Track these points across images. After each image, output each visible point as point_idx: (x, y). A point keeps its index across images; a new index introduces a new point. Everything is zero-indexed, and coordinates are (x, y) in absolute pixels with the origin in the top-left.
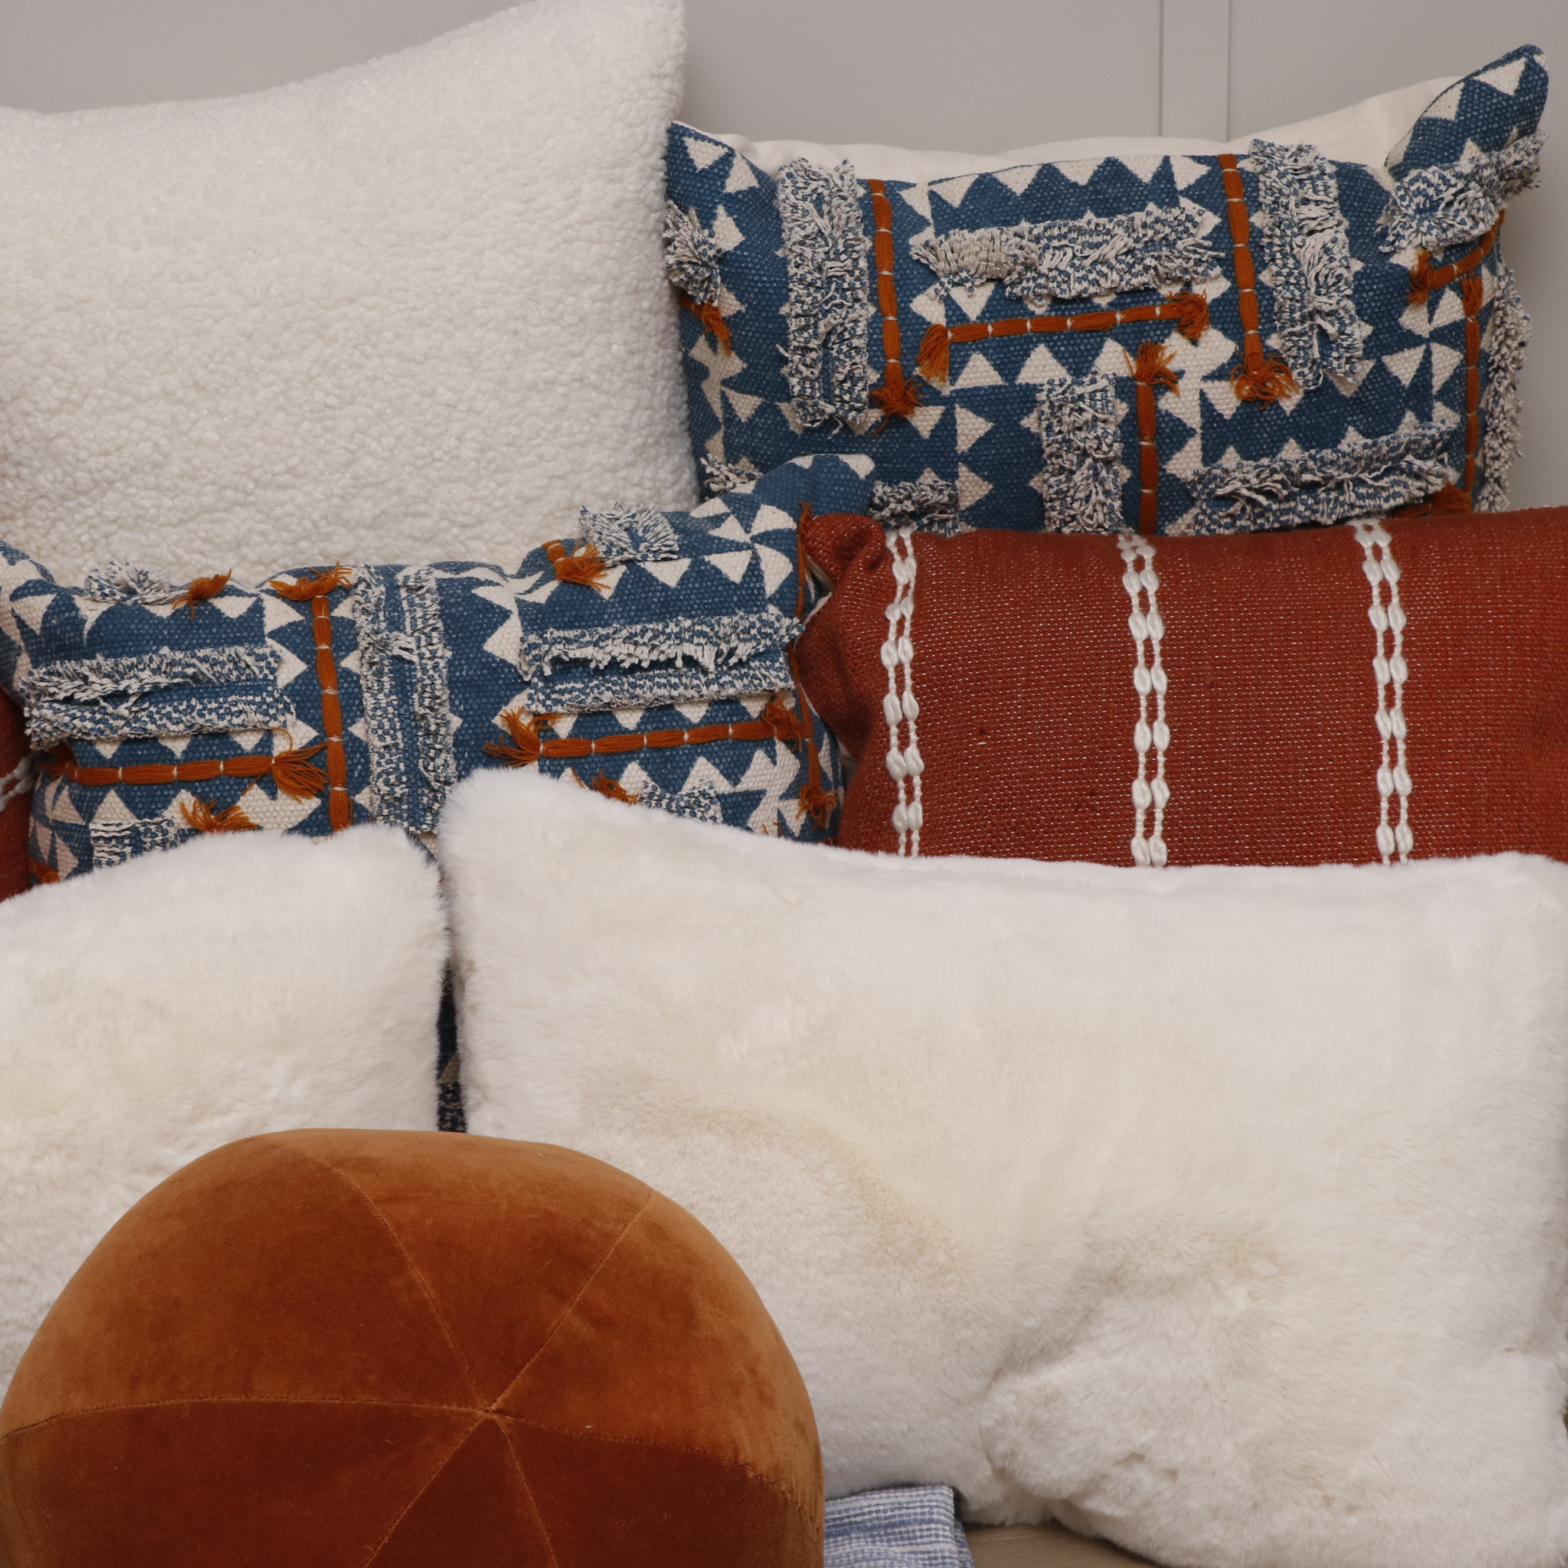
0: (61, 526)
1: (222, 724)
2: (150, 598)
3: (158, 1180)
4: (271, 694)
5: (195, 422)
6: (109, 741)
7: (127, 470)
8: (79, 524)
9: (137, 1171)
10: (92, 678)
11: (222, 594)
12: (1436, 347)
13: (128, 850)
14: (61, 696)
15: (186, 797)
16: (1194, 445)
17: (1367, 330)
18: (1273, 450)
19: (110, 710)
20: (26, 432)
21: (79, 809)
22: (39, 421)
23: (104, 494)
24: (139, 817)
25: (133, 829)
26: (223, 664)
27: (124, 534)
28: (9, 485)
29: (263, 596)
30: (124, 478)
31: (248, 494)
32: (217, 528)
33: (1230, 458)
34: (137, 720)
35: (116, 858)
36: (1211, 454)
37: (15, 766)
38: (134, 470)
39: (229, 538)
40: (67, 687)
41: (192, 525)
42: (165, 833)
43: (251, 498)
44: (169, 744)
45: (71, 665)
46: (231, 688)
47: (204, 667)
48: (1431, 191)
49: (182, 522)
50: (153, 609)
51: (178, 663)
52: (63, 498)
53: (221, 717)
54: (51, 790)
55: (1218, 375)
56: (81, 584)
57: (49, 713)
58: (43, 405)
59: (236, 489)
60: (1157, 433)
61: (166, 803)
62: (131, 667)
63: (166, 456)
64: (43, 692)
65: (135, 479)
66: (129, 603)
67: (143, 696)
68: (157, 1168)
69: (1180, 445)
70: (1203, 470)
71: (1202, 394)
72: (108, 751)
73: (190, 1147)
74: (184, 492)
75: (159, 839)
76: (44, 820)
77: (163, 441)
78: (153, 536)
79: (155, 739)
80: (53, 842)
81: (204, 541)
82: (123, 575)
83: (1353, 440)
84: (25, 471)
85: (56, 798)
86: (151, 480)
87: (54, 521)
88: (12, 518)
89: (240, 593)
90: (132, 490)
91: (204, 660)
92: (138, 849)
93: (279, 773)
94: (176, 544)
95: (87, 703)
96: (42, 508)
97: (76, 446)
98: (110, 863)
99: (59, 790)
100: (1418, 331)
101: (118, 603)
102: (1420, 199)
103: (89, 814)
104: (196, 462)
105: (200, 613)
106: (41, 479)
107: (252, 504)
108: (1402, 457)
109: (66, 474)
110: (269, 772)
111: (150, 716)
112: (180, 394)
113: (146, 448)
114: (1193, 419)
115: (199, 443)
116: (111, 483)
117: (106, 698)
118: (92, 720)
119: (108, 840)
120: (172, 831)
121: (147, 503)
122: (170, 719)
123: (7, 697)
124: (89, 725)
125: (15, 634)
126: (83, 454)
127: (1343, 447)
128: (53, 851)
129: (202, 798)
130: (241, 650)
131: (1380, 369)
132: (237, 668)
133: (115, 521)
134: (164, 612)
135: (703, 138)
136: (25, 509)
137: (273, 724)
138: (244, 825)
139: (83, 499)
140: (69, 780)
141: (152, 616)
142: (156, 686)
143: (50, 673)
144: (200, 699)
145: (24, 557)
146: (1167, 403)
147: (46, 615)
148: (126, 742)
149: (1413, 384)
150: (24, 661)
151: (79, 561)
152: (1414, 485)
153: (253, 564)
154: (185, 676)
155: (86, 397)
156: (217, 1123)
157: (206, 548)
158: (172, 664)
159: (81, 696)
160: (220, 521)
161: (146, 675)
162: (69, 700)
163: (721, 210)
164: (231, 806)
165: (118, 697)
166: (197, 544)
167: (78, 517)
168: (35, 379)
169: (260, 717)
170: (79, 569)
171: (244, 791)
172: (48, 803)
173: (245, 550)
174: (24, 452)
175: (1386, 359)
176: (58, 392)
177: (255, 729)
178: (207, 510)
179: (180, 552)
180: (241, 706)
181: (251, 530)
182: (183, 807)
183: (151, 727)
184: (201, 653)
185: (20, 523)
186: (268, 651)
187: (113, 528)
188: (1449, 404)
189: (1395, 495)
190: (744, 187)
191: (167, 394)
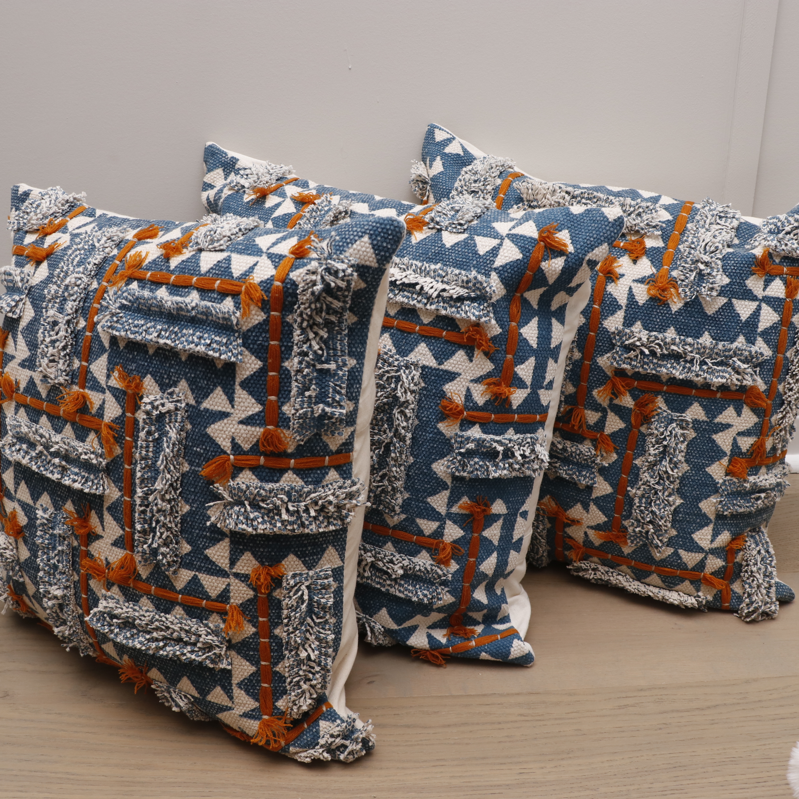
12: (764, 305)
16: (620, 315)
17: (726, 280)
18: (662, 329)
33: (638, 327)
36: (628, 322)
48: (779, 224)
55: (641, 281)
60: (602, 302)
69: (613, 313)
70: (621, 327)
71: (630, 288)
83: (706, 339)
100: (755, 293)
102: (773, 226)
108: (731, 357)
114: (623, 301)
127: (700, 341)
131: (729, 306)
135: (443, 130)
146: (611, 288)
149: (747, 322)
152: (735, 377)
163: (439, 158)
175: (734, 301)
188: (767, 342)
189: (722, 377)
190: (454, 152)
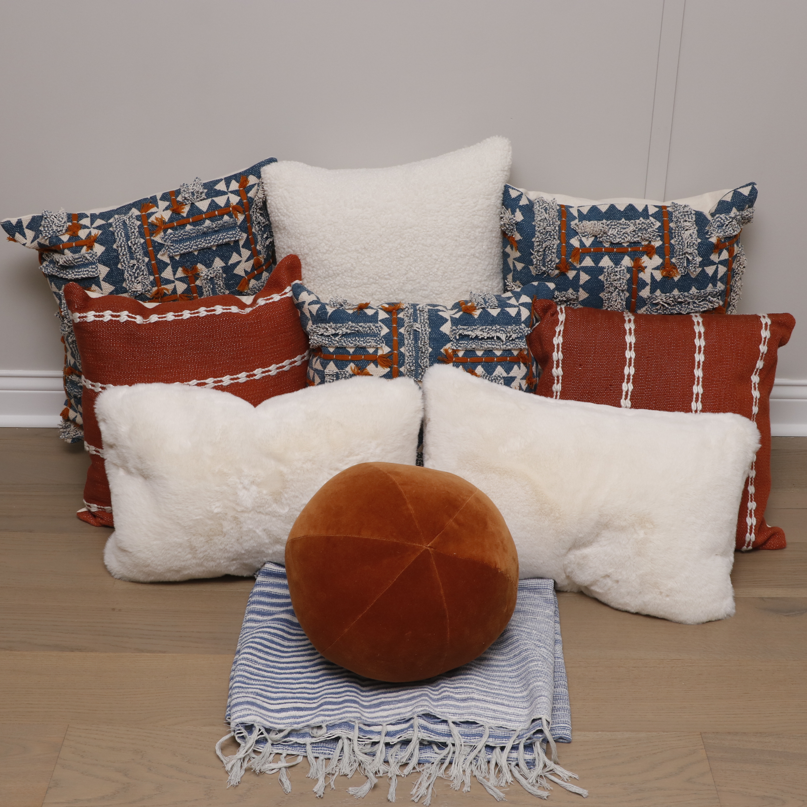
0: (324, 286)
1: (364, 345)
2: (347, 308)
3: (337, 473)
4: (379, 338)
5: (363, 259)
6: (332, 347)
7: (343, 271)
8: (329, 285)
9: (331, 469)
10: (329, 329)
11: (367, 308)
12: (719, 266)
13: (335, 378)
14: (320, 333)
15: (352, 365)
16: (648, 288)
17: (701, 259)
18: (671, 291)
19: (333, 338)
20: (316, 258)
21: (322, 366)
22: (320, 255)
23: (336, 277)
24: (339, 369)
25: (337, 373)
26: (366, 328)
27: (341, 289)
28: (310, 273)
29: (379, 310)
30: (342, 273)
31: (377, 280)
32: (367, 289)
33: (658, 292)
34: (341, 342)
35: (331, 381)
36: (653, 291)
37: (305, 352)
38: (345, 271)
39: (370, 292)
40: (322, 331)
41: (360, 288)
42: (346, 374)
43: (377, 282)
44: (349, 349)
45: (323, 325)
46: (368, 335)
47: (361, 328)
48: (722, 221)
49: (357, 287)
50: (347, 311)
51: (353, 327)
52: (325, 278)
53: (364, 343)
54: (315, 360)
55: (657, 268)
56: (328, 302)
57: (316, 338)
58: (322, 251)
59: (373, 279)
60: (637, 284)
61: (347, 366)
62: (340, 327)
63: (355, 268)
64: (315, 332)
65: (345, 274)
66: (341, 308)
67: (343, 335)
68: (337, 469)
69: (644, 288)
70: (650, 295)
71: (652, 273)
72: (331, 350)
73: (347, 464)
74: (359, 278)
75: (344, 376)
76: (312, 368)
77: (354, 264)
78: (349, 290)
79: (345, 348)
80: (314, 374)
81: (363, 293)
82: (340, 301)
83: (694, 290)
84: (315, 269)
85: (316, 362)
86: (350, 274)
87: (322, 284)
88: (310, 282)
89: (372, 308)
90: (344, 277)
91: (361, 326)
92: (338, 378)
93: (379, 360)
94: (355, 293)
95: (327, 336)
96: (319, 280)
97: (330, 263)
98: (330, 382)
99: (317, 360)
100: (715, 261)
101: (338, 308)
102: (719, 223)
103: (325, 368)
104: (363, 270)
105: (360, 313)
106: (319, 272)
107: (377, 283)
108: (707, 296)
109: (326, 271)
110: (376, 360)
111: (344, 341)
112: (360, 251)
113: (349, 265)
114: (648, 281)
115: (364, 265)
116: (338, 274)
117: (332, 335)
118: (328, 341)
119: (330, 375)
120: (348, 374)
121: (348, 281)
122: (350, 342)
123: (304, 333)
124: (327, 342)
125: (308, 315)
126: (331, 266)
127: (691, 292)
128: (314, 377)
129: (357, 365)
130: (371, 324)
131: (703, 271)
132: (370, 329)
133: (339, 285)
134: (351, 312)
135: (514, 189)
136: (314, 280)
137: (379, 346)
138: (368, 374)
139: (330, 278)
140: (320, 357)
141: (347, 313)
142: (347, 333)
143: (317, 327)
144: (359, 338)
145: (313, 293)
146: (641, 275)
147: (317, 310)
148: (337, 348)
149: (712, 276)
150: (310, 323)
151: (328, 296)
152: (710, 305)
153: (376, 300)
154: (355, 330)
155: (334, 249)
156: (355, 458)
157: (363, 295)
158: (351, 327)
159: (326, 334)
160: (368, 287)
161: (344, 329)
162: (322, 335)
163: (518, 210)
164: (365, 368)
165: (336, 335)
166: (361, 293)
167: (328, 283)
168: (320, 244)
169: (375, 344)
170: (327, 298)
171: (369, 365)
172: (314, 363)
173: (374, 296)
174: (315, 264)
175: (705, 268)
176: (326, 248)
177: (373, 347)
178: (365, 284)
179: (356, 295)
180: (370, 340)
181: (376, 291)
182: (351, 367)
183: (344, 344)
184: (360, 325)
185: (312, 284)
186: (379, 325)
187: (338, 287)
188: (722, 282)
189: (705, 307)
190: (525, 204)
191: (356, 250)
